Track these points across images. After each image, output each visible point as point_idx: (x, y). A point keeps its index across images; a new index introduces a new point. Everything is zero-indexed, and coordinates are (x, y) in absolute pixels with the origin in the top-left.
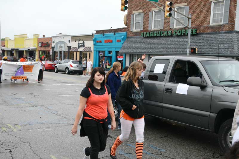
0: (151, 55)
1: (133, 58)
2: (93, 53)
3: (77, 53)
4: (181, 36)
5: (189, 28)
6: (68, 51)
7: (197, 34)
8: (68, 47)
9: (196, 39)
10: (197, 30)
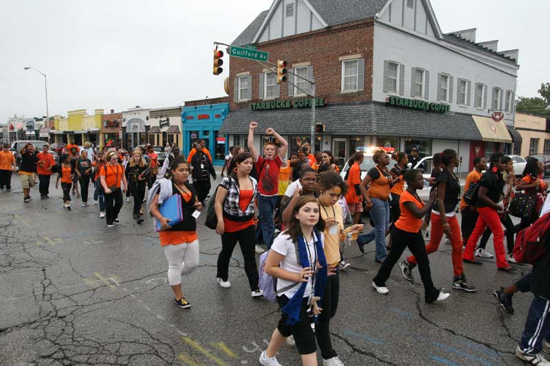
0: (264, 135)
1: (239, 140)
2: (182, 134)
3: (158, 135)
4: (304, 107)
5: (312, 97)
6: (146, 133)
7: (325, 105)
8: (146, 126)
9: (323, 112)
10: (324, 100)
